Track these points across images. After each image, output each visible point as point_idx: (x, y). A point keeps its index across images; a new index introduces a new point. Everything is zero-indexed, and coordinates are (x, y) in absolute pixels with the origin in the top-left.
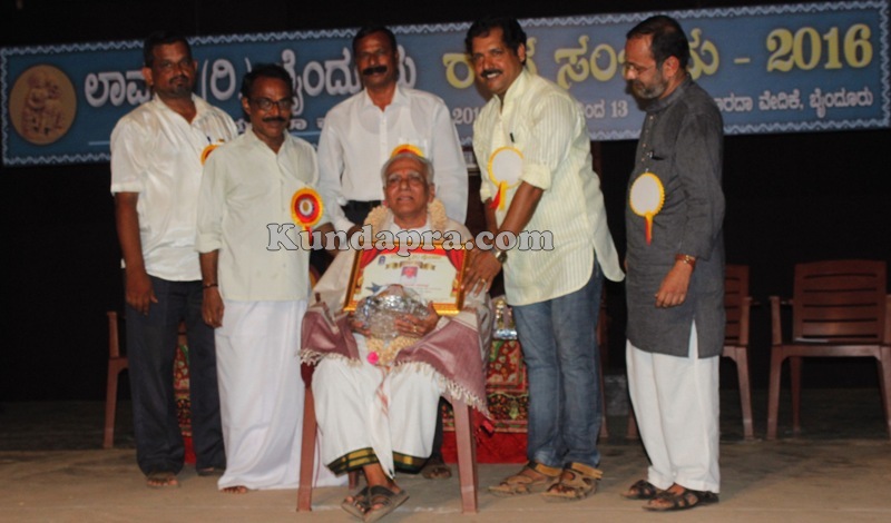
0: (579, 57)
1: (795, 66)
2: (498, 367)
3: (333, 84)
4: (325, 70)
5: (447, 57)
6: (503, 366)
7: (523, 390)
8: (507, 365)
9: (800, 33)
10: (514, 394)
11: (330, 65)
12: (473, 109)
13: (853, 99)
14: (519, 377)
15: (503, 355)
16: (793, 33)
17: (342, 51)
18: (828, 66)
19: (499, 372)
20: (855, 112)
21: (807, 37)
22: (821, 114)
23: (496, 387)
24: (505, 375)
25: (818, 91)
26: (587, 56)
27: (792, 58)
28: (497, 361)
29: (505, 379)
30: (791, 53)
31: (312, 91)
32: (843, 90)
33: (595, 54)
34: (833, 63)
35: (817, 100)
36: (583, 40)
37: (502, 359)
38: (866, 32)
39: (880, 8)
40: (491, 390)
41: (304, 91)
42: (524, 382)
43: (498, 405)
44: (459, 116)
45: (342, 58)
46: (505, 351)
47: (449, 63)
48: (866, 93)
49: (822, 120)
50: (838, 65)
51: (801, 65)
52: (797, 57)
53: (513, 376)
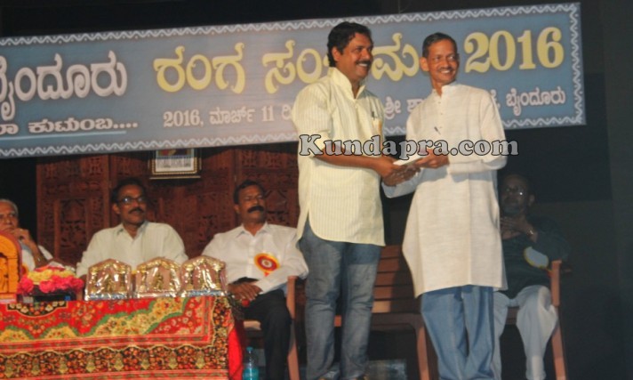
0: (286, 61)
1: (491, 67)
2: (185, 321)
3: (45, 89)
4: (37, 76)
5: (157, 62)
6: (190, 319)
7: (208, 342)
8: (193, 319)
9: (496, 36)
10: (201, 345)
11: (42, 70)
12: (183, 112)
13: (547, 98)
14: (205, 328)
15: (190, 309)
16: (489, 37)
17: (53, 56)
18: (522, 67)
19: (187, 326)
20: (549, 110)
21: (502, 40)
22: (517, 112)
23: (184, 339)
24: (192, 328)
25: (513, 90)
26: (294, 60)
27: (488, 59)
28: (184, 315)
29: (192, 331)
30: (487, 55)
31: (23, 96)
32: (538, 89)
33: (301, 58)
34: (528, 64)
35: (513, 100)
36: (289, 44)
37: (189, 313)
38: (557, 35)
39: (570, 12)
40: (179, 342)
41: (15, 96)
42: (209, 333)
43: (186, 356)
44: (170, 119)
45: (54, 63)
46: (192, 306)
47: (159, 67)
48: (558, 92)
49: (518, 118)
50: (533, 66)
51: (497, 66)
52: (494, 58)
53: (199, 329)
